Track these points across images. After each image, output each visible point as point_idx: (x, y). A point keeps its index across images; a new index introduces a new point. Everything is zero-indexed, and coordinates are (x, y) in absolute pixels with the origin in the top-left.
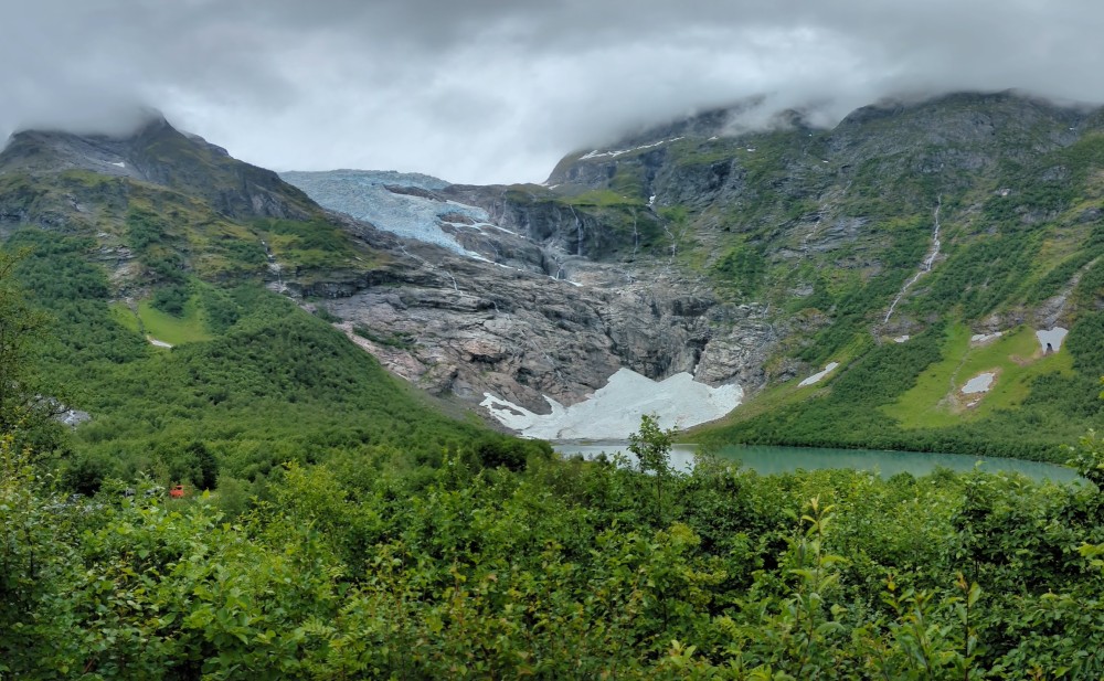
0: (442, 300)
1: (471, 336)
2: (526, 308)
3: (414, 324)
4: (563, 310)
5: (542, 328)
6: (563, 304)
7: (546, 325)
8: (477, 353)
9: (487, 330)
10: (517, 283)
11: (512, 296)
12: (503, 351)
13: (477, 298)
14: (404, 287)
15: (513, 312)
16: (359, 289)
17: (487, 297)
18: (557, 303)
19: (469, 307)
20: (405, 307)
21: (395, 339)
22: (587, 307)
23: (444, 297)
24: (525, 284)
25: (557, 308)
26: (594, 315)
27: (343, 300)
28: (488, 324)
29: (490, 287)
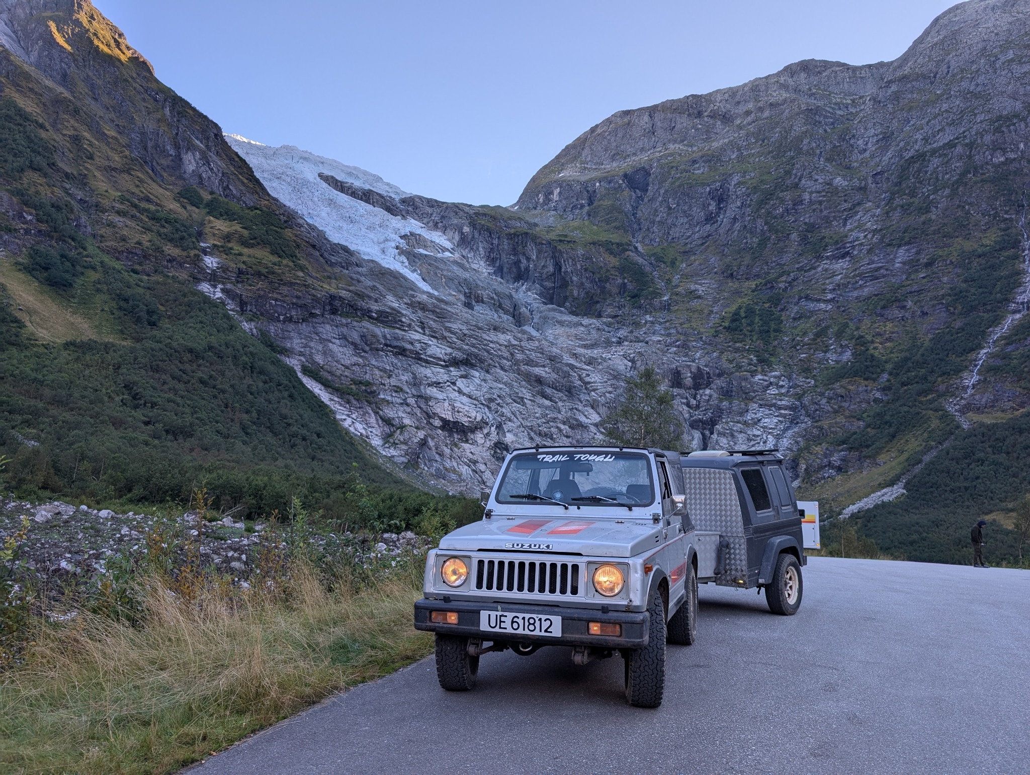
0: (409, 347)
1: (440, 396)
2: (502, 368)
3: (377, 372)
4: (544, 374)
5: (520, 395)
6: (544, 366)
7: (525, 391)
8: (449, 417)
9: (460, 392)
10: (492, 336)
11: (488, 352)
12: (479, 419)
13: (449, 350)
14: (366, 324)
15: (488, 372)
16: (312, 315)
17: (459, 349)
18: (537, 365)
19: (440, 359)
20: (367, 348)
21: (353, 386)
22: (572, 373)
23: (412, 344)
24: (503, 338)
25: (538, 371)
26: (578, 383)
27: (291, 326)
28: (460, 383)
29: (463, 337)
